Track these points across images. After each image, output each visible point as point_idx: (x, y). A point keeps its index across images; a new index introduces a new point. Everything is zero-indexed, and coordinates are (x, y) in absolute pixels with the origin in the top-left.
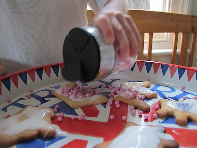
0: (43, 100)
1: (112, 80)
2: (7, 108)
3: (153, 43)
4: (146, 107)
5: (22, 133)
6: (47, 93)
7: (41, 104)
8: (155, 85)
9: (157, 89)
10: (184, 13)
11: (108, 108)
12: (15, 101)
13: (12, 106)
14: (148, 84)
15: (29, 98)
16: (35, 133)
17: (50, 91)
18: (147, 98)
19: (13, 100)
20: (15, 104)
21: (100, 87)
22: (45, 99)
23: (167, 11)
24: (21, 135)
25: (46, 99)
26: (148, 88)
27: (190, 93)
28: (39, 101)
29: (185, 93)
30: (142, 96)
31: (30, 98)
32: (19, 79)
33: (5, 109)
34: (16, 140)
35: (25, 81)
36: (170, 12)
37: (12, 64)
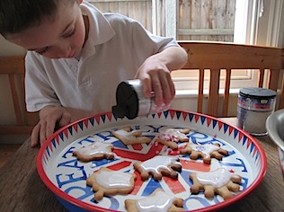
0: (106, 139)
2: (82, 142)
4: (175, 148)
6: (109, 134)
10: (273, 46)
11: (150, 147)
12: (86, 138)
13: (85, 141)
17: (111, 132)
18: (180, 142)
21: (149, 131)
23: (251, 44)
26: (186, 134)
28: (103, 139)
29: (214, 140)
30: (177, 140)
32: (89, 122)
33: (80, 143)
36: (255, 45)
37: (82, 112)
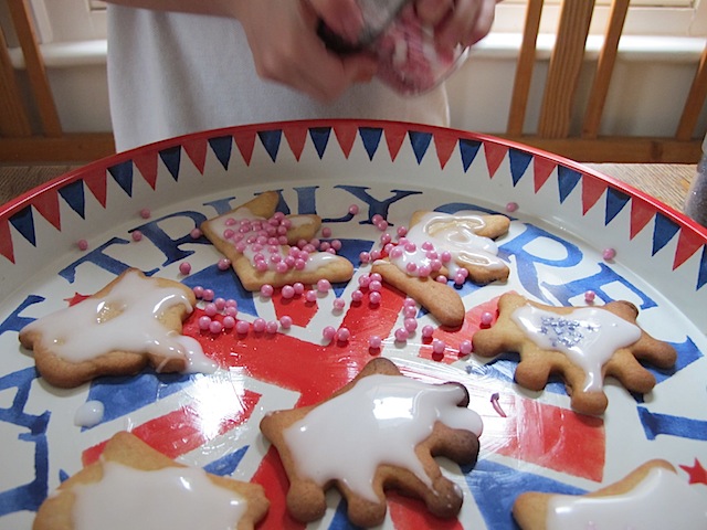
0: (173, 251)
1: (395, 194)
2: (76, 269)
3: (630, 9)
4: (450, 314)
5: (103, 356)
7: (165, 265)
8: (524, 229)
9: (524, 248)
12: (99, 245)
13: (88, 264)
14: (499, 228)
15: (137, 240)
16: (134, 358)
17: (199, 219)
18: (474, 280)
19: (93, 245)
20: (98, 257)
21: (350, 216)
22: (179, 247)
24: (102, 362)
25: (181, 247)
26: (494, 239)
27: (621, 279)
28: (163, 255)
29: (608, 274)
30: (458, 273)
31: (139, 240)
32: (108, 182)
33: (69, 273)
34: (89, 374)
35: (127, 187)
